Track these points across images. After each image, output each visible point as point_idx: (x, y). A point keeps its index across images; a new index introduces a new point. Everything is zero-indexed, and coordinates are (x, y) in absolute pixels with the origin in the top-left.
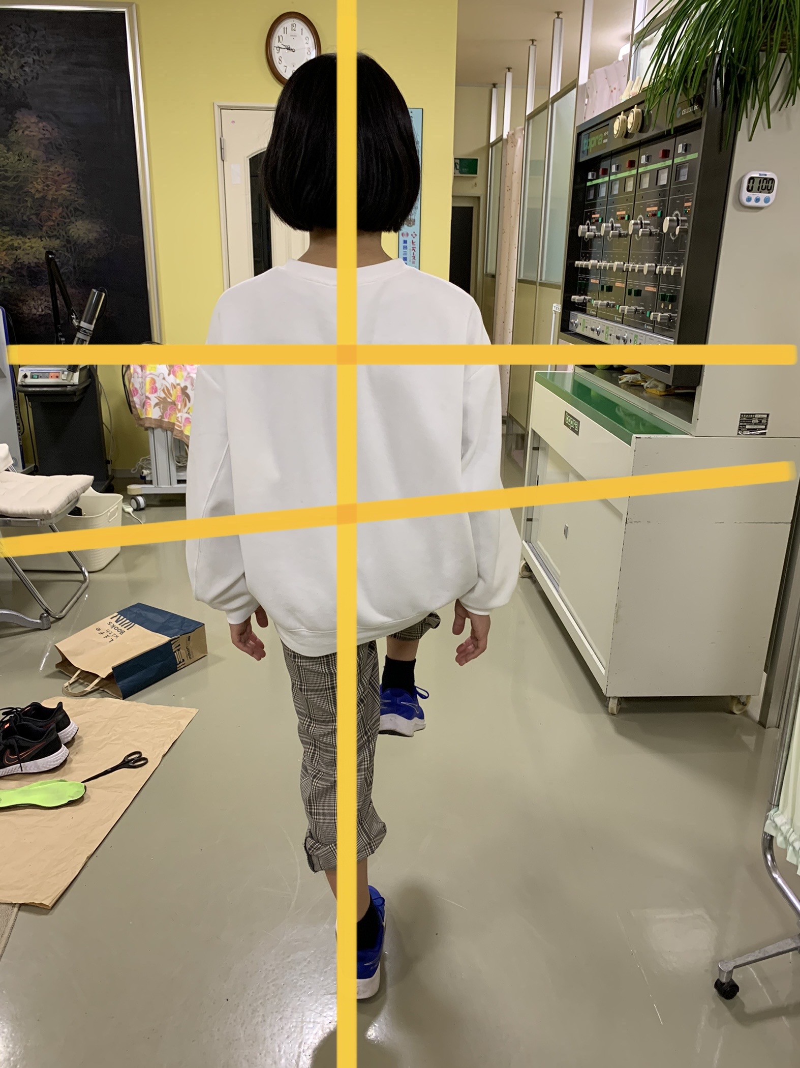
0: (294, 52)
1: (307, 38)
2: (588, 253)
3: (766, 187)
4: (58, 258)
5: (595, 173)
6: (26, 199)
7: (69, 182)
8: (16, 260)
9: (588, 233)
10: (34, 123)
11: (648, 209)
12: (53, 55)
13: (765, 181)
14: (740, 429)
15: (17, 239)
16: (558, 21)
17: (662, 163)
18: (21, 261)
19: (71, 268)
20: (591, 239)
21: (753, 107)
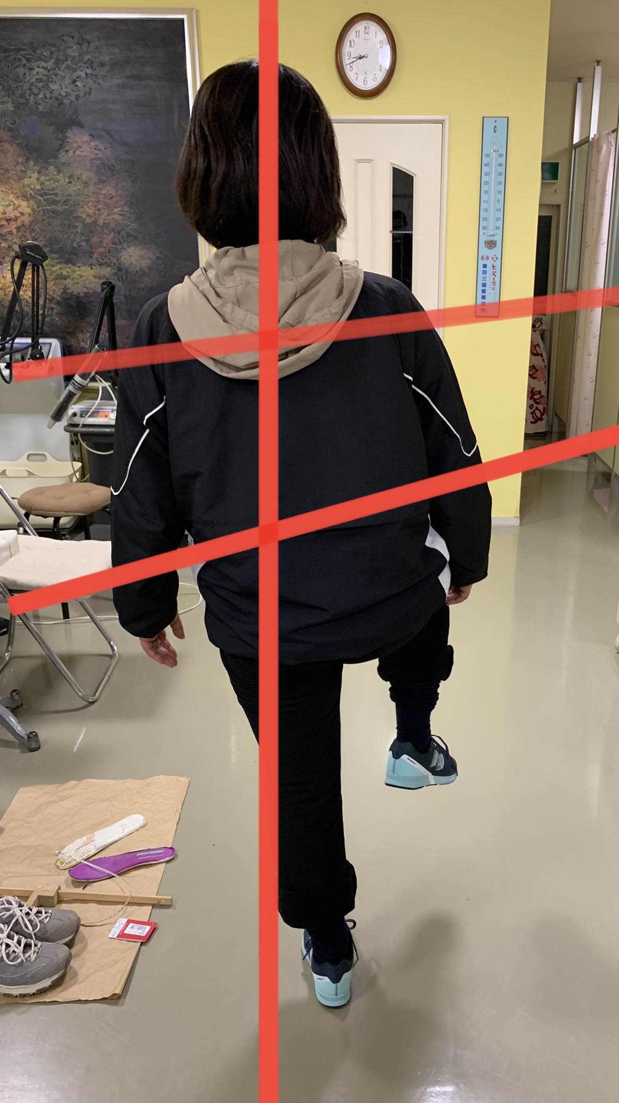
1: (382, 40)
6: (76, 224)
7: (122, 206)
8: (65, 290)
10: (86, 141)
12: (107, 67)
15: (66, 268)
18: (69, 291)
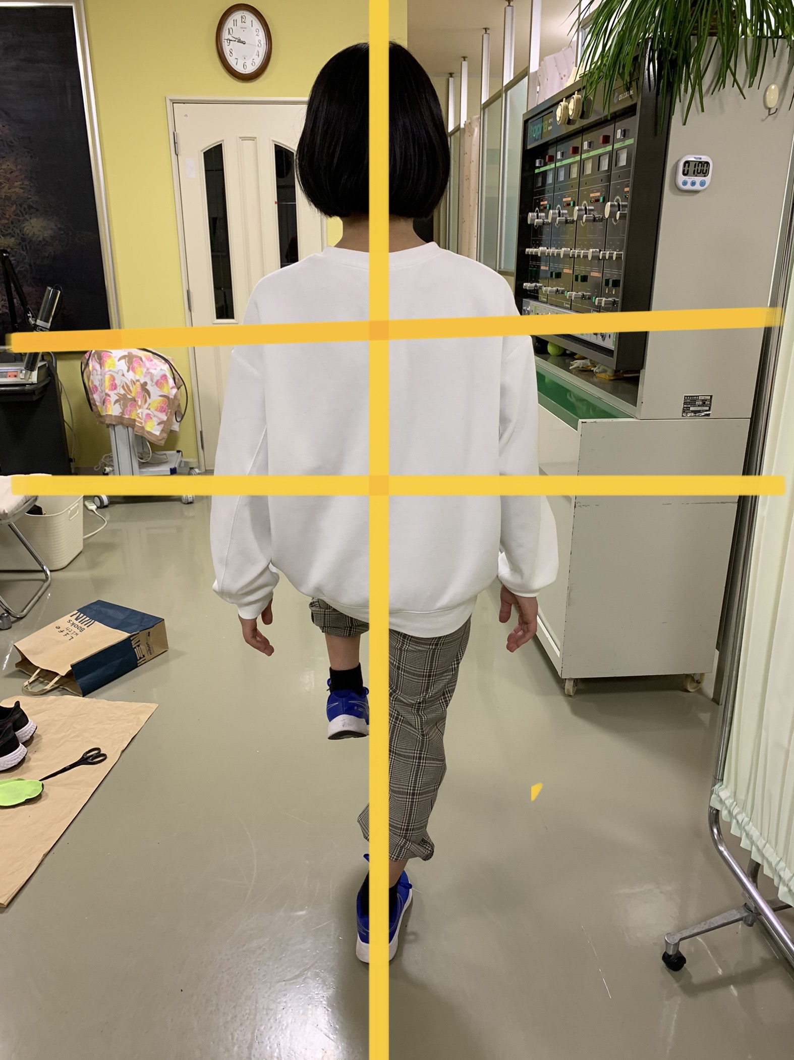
0: (244, 44)
1: (257, 30)
2: (537, 240)
3: (702, 171)
4: (13, 256)
5: (543, 161)
7: (22, 179)
9: (536, 220)
11: (592, 195)
13: (700, 165)
14: (684, 412)
16: (509, 9)
17: (603, 149)
19: (26, 266)
20: (540, 226)
21: (686, 91)
